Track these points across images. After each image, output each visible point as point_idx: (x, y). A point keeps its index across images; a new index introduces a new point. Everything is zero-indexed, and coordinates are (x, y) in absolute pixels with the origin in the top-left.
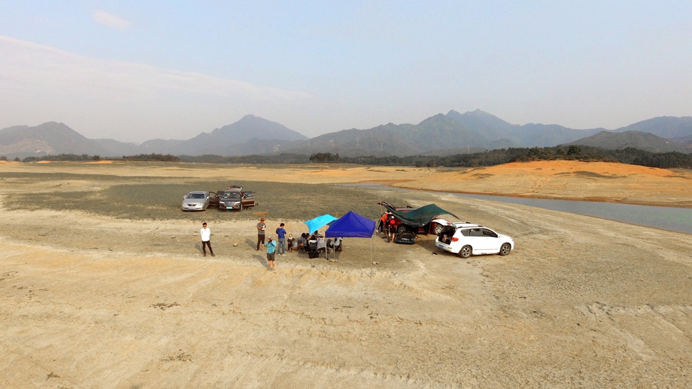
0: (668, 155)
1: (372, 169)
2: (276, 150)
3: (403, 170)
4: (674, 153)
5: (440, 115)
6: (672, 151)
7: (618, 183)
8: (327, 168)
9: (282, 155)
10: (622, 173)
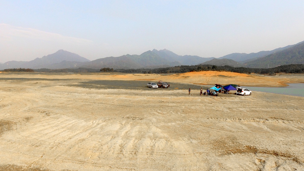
0: (240, 68)
1: (135, 74)
2: (75, 66)
3: (148, 75)
4: (242, 68)
5: (149, 51)
6: (241, 67)
7: (234, 79)
8: (109, 75)
9: (79, 68)
10: (233, 76)
